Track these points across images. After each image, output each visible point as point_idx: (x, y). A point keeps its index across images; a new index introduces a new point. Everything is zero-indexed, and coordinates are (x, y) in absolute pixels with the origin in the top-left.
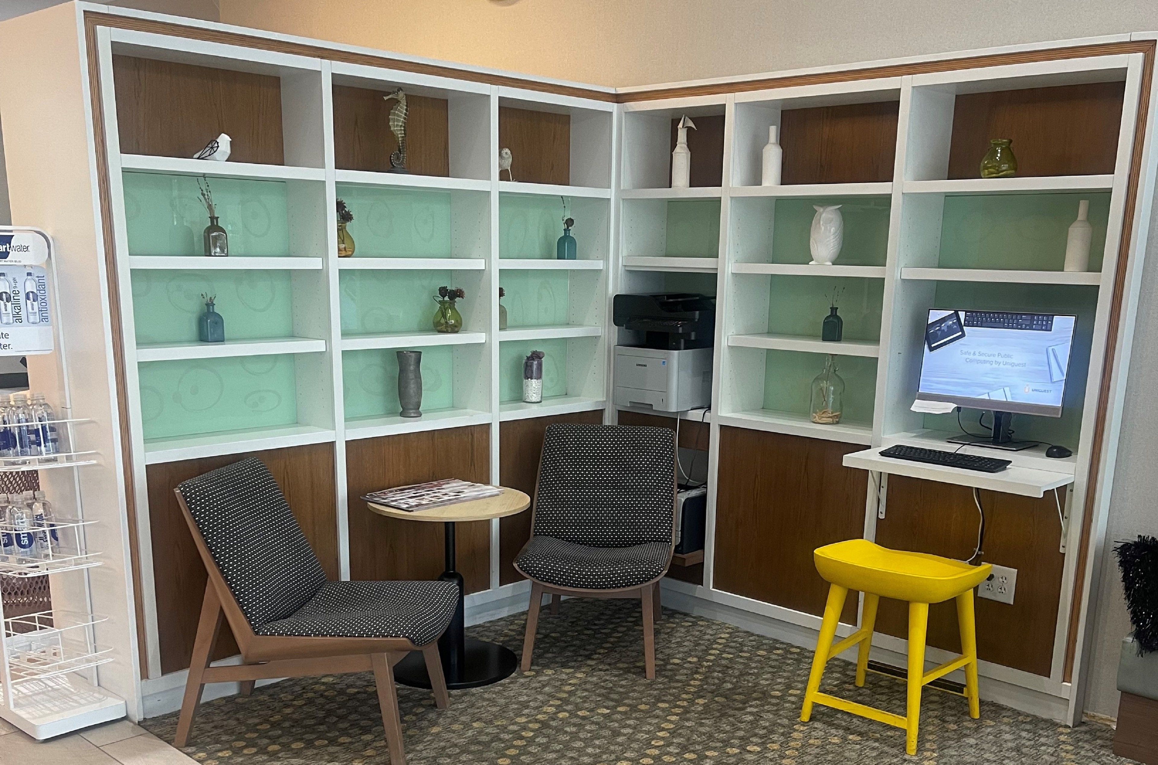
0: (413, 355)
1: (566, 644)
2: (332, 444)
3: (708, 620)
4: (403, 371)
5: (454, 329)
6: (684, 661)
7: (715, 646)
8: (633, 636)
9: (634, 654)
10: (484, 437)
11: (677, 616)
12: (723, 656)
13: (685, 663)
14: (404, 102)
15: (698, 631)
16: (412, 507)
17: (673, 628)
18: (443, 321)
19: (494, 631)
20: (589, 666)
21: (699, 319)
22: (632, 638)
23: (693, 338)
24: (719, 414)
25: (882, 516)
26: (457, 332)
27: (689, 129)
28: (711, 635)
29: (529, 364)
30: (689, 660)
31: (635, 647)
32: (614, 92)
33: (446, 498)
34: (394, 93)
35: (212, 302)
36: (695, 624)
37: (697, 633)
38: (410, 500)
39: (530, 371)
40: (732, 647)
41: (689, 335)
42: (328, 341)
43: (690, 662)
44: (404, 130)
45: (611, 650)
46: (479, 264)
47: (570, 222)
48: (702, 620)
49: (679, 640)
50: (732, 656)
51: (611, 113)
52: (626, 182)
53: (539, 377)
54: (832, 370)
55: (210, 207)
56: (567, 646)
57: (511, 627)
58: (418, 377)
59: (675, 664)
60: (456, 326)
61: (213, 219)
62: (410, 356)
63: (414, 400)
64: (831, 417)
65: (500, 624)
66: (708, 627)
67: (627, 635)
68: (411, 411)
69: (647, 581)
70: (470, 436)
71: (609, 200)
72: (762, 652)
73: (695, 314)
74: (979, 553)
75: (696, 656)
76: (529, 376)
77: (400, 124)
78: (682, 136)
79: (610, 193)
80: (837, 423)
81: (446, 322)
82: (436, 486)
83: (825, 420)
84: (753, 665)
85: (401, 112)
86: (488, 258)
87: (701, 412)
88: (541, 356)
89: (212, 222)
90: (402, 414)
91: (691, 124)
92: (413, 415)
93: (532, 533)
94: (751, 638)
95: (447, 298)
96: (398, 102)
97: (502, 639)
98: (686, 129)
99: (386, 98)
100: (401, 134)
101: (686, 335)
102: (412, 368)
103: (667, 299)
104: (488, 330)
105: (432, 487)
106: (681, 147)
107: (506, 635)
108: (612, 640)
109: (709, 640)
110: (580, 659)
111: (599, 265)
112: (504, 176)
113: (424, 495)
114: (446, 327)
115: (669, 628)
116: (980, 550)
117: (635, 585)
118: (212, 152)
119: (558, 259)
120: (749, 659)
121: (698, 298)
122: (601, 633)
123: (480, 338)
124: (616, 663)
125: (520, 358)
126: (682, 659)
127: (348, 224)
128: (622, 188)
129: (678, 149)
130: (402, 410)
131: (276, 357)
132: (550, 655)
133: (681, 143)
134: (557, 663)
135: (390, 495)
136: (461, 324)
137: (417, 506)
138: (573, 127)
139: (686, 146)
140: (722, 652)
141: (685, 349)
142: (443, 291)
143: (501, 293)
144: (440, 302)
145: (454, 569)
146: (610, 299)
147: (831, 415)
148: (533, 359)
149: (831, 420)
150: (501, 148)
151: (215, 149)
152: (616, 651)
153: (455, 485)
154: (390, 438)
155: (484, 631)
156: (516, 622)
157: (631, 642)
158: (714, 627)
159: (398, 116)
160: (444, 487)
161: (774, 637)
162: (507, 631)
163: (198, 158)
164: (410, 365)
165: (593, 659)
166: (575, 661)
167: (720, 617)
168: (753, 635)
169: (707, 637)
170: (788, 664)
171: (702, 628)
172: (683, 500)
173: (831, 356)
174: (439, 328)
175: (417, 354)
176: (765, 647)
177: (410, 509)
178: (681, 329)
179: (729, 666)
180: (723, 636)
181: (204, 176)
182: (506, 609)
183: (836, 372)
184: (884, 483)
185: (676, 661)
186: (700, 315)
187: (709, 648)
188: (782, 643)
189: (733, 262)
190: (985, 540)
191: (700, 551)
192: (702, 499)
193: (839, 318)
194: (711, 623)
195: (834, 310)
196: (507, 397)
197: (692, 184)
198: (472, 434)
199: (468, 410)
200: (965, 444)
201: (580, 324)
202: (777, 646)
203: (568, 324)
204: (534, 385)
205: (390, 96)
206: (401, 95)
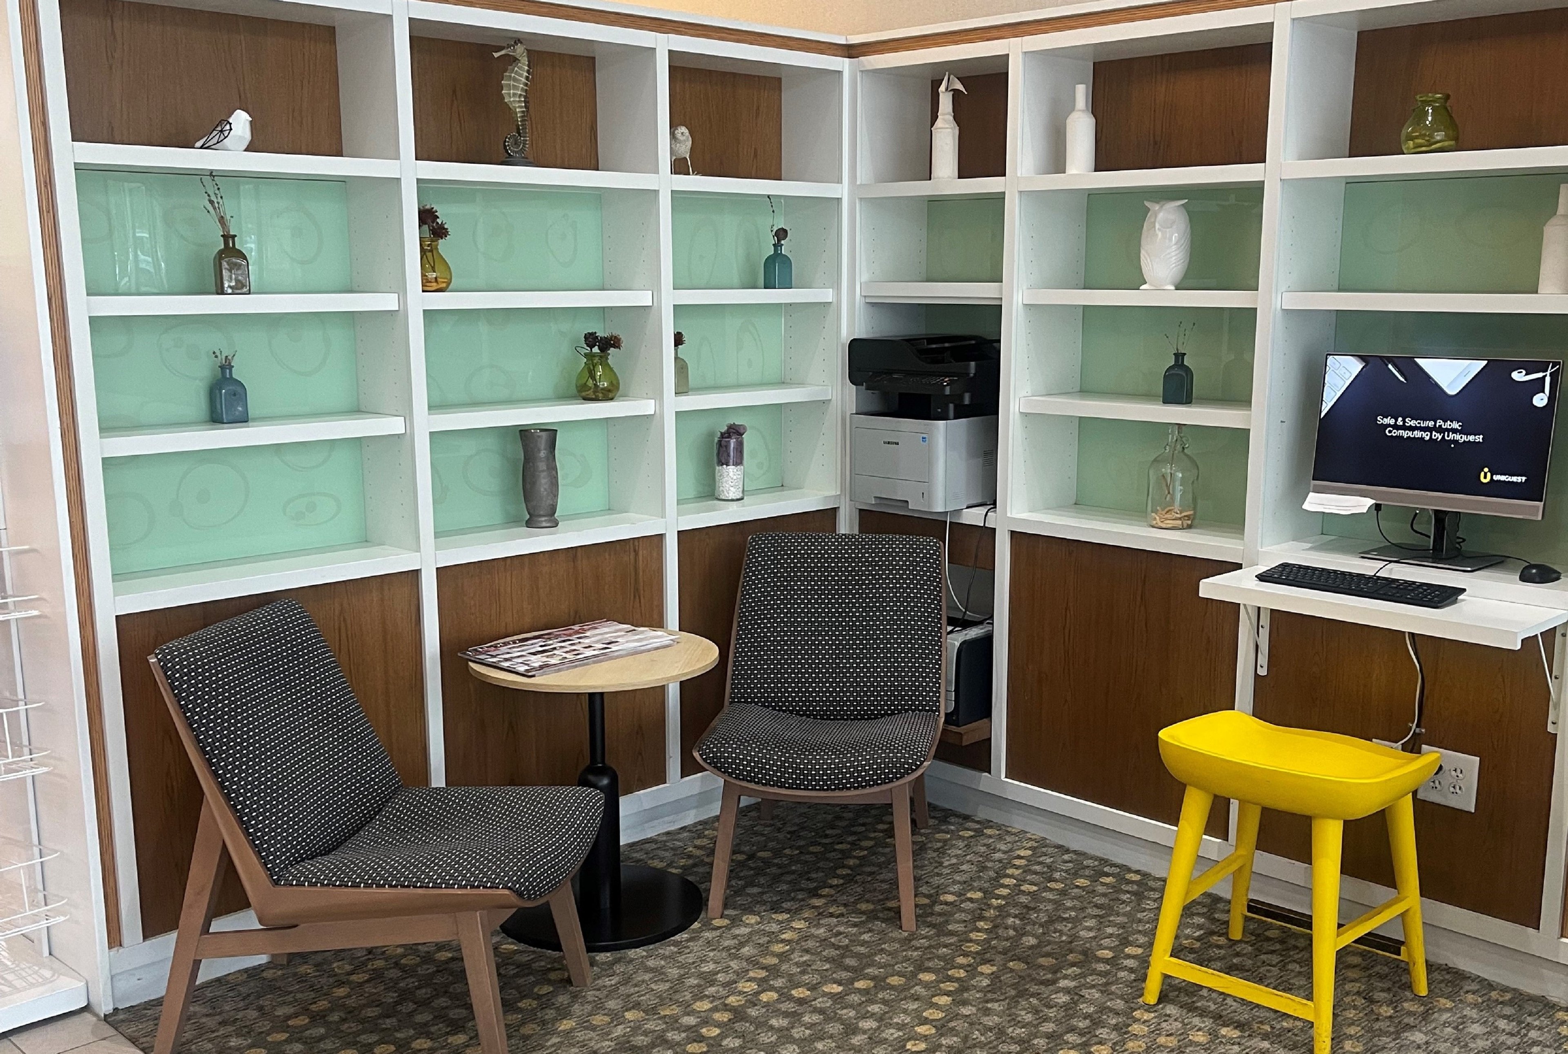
0: (544, 434)
1: (780, 871)
2: (415, 574)
3: (999, 827)
4: (529, 459)
5: (607, 395)
6: (963, 898)
7: (1010, 871)
8: (883, 854)
9: (885, 886)
10: (655, 554)
11: (953, 820)
12: (1022, 888)
13: (962, 902)
14: (525, 60)
15: (985, 845)
16: (534, 669)
17: (945, 841)
18: (590, 383)
19: (672, 849)
20: (814, 907)
21: (975, 374)
22: (883, 859)
23: (967, 401)
24: (1009, 515)
25: (1263, 672)
26: (612, 399)
27: (956, 92)
28: (1005, 852)
29: (723, 443)
30: (969, 895)
31: (886, 875)
32: (844, 42)
33: (589, 653)
34: (509, 46)
35: (230, 363)
36: (979, 833)
37: (983, 849)
38: (533, 658)
39: (725, 455)
40: (1036, 873)
41: (961, 397)
42: (408, 417)
43: (971, 900)
44: (525, 102)
45: (850, 879)
46: (643, 298)
47: (781, 234)
48: (991, 827)
49: (954, 861)
50: (1035, 888)
51: (840, 73)
52: (864, 174)
53: (739, 462)
54: (1179, 447)
55: (222, 220)
56: (782, 874)
57: (698, 842)
58: (552, 468)
59: (946, 903)
60: (609, 391)
61: (228, 237)
62: (539, 437)
63: (547, 502)
64: (1180, 519)
65: (681, 836)
66: (1000, 838)
67: (875, 854)
68: (543, 519)
69: (900, 778)
70: (633, 554)
71: (839, 200)
72: (1082, 880)
73: (969, 365)
74: (1418, 730)
75: (980, 890)
76: (723, 461)
77: (519, 93)
78: (946, 103)
79: (842, 191)
80: (1190, 527)
81: (595, 385)
82: (577, 632)
83: (1171, 523)
84: (1069, 904)
85: (521, 75)
86: (655, 287)
87: (982, 510)
88: (742, 431)
89: (226, 243)
90: (529, 524)
91: (959, 86)
92: (544, 524)
93: (726, 703)
94: (1066, 857)
95: (596, 350)
96: (515, 60)
97: (682, 862)
98: (952, 93)
99: (496, 55)
100: (521, 107)
101: (956, 398)
102: (543, 454)
103: (928, 344)
104: (658, 395)
105: (570, 635)
106: (944, 119)
107: (690, 856)
108: (851, 862)
109: (1000, 861)
110: (800, 897)
111: (827, 295)
112: (679, 167)
113: (555, 649)
114: (595, 392)
115: (939, 841)
116: (1418, 726)
117: (881, 784)
118: (222, 137)
119: (765, 288)
120: (1063, 893)
121: (973, 342)
122: (835, 850)
123: (647, 407)
124: (856, 903)
125: (711, 434)
126: (959, 895)
127: (440, 241)
128: (858, 183)
129: (939, 123)
130: (528, 516)
131: (332, 443)
132: (755, 890)
133: (943, 114)
134: (764, 903)
135: (504, 649)
136: (618, 388)
137: (541, 667)
138: (786, 96)
139: (951, 118)
140: (1021, 881)
141: (955, 418)
142: (591, 339)
143: (679, 340)
144: (586, 355)
145: (603, 762)
146: (843, 345)
147: (1178, 516)
148: (729, 437)
149: (1180, 522)
150: (673, 126)
151: (226, 133)
152: (856, 882)
153: (606, 630)
154: (509, 561)
155: (658, 848)
156: (707, 832)
157: (880, 865)
158: (1008, 839)
159: (515, 80)
160: (588, 634)
161: (1099, 854)
162: (691, 849)
163: (201, 148)
164: (539, 451)
165: (821, 896)
166: (793, 899)
167: (1018, 823)
168: (1068, 851)
169: (998, 856)
170: (1124, 902)
171: (991, 840)
172: (957, 644)
173: (1177, 427)
174: (584, 394)
175: (551, 433)
176: (1087, 872)
177: (530, 674)
178: (948, 388)
179: (1032, 905)
180: (1022, 853)
181: (211, 174)
182: (693, 812)
183: (1186, 451)
184: (1265, 621)
185: (950, 898)
186: (977, 366)
187: (1001, 874)
188: (1113, 865)
189: (1025, 288)
190: (1426, 711)
191: (985, 720)
192: (987, 641)
193: (1188, 370)
194: (1004, 831)
195: (1179, 356)
196: (692, 494)
197: (963, 174)
198: (635, 551)
199: (631, 515)
200: (1391, 562)
201: (801, 384)
202: (1106, 869)
203: (782, 383)
204: (731, 474)
205: (503, 52)
206: (520, 49)
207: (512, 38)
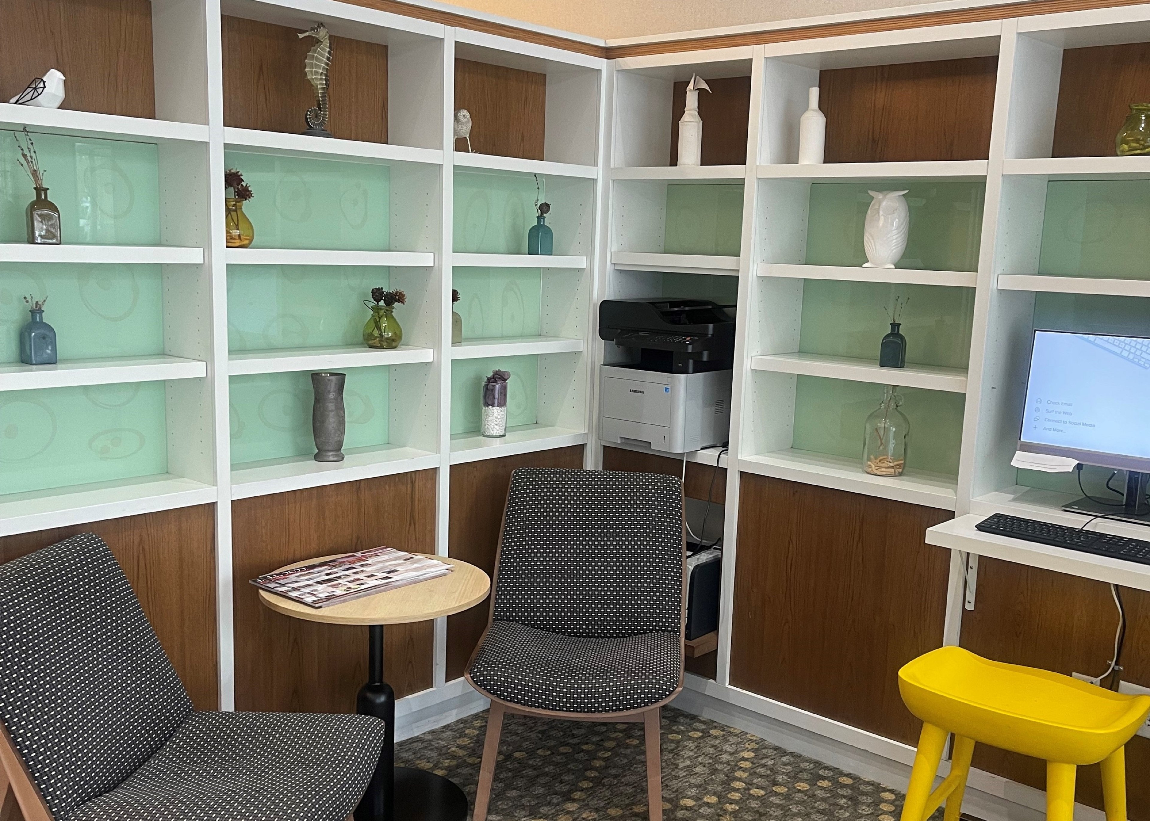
0: (333, 378)
1: (536, 773)
2: (212, 507)
3: (723, 728)
4: (319, 399)
5: (391, 344)
6: (700, 803)
7: (738, 774)
8: (625, 756)
9: (630, 790)
10: (429, 486)
11: (682, 720)
12: (751, 792)
13: (700, 806)
14: (326, 43)
15: (713, 746)
16: (320, 600)
17: (678, 742)
18: (376, 333)
19: (436, 749)
20: (569, 813)
21: (713, 335)
22: (625, 761)
23: (705, 358)
24: (739, 458)
25: (970, 607)
26: (395, 347)
27: (701, 91)
28: (731, 754)
29: (490, 387)
30: (705, 799)
31: (629, 778)
32: (603, 45)
33: (371, 582)
34: (313, 29)
35: (40, 308)
36: (706, 734)
37: (712, 751)
38: (320, 587)
39: (491, 397)
40: (761, 776)
41: (701, 354)
42: (209, 361)
43: (708, 804)
44: (326, 80)
45: (598, 782)
46: (426, 260)
47: (544, 208)
48: (715, 728)
49: (688, 763)
50: (762, 792)
51: (599, 71)
52: (617, 158)
53: (502, 404)
54: (893, 404)
55: (35, 174)
56: (538, 776)
57: (460, 742)
58: (340, 408)
59: (687, 808)
60: (393, 340)
61: (40, 190)
62: (329, 380)
63: (335, 439)
64: (892, 467)
65: (445, 735)
66: (725, 740)
67: (617, 755)
68: (331, 453)
69: (654, 702)
70: (410, 487)
71: (595, 180)
72: (802, 784)
73: (707, 328)
74: (1116, 668)
75: (715, 794)
76: (489, 402)
77: (321, 71)
78: (692, 99)
79: (598, 173)
80: (901, 474)
81: (381, 336)
82: (360, 560)
83: (885, 471)
84: (795, 809)
85: (323, 56)
86: (437, 251)
87: (714, 453)
88: (506, 377)
89: (38, 195)
90: (318, 457)
91: (705, 86)
92: (331, 459)
93: (490, 620)
94: (784, 759)
95: (382, 303)
96: (318, 42)
97: (446, 763)
98: (697, 91)
99: (301, 36)
100: (321, 84)
101: (696, 356)
102: (332, 396)
103: (670, 307)
104: (437, 345)
105: (354, 562)
106: (689, 115)
108: (597, 763)
109: (728, 763)
110: (555, 801)
111: (582, 262)
112: (460, 145)
113: (340, 577)
114: (380, 341)
115: (672, 741)
116: (1116, 664)
117: (636, 708)
118: (36, 94)
119: (529, 254)
120: (787, 797)
121: (710, 307)
122: (583, 751)
123: (427, 355)
124: (605, 808)
125: (478, 378)
126: (697, 799)
127: (241, 202)
128: (612, 166)
129: (685, 118)
130: (317, 451)
131: (138, 385)
132: (514, 793)
133: (690, 109)
134: (523, 807)
135: (292, 577)
136: (400, 337)
137: (328, 598)
138: (549, 90)
139: (697, 114)
140: (750, 784)
141: (694, 372)
142: (378, 294)
143: (455, 297)
144: (373, 308)
145: (381, 681)
146: (595, 305)
147: (892, 465)
148: (496, 382)
149: (893, 470)
150: (457, 109)
151: (40, 91)
152: (604, 785)
153: (386, 557)
154: (298, 493)
155: (423, 748)
157: (623, 767)
158: (733, 740)
159: (317, 59)
160: (370, 561)
161: (814, 757)
163: (15, 103)
164: (329, 392)
165: (574, 800)
166: (549, 804)
167: (739, 724)
168: (785, 753)
169: (725, 757)
170: (842, 807)
171: (717, 742)
172: (691, 568)
173: (892, 387)
174: (370, 342)
175: (340, 376)
176: (805, 776)
177: (317, 605)
178: (690, 347)
179: (762, 810)
180: (746, 755)
181: (25, 129)
182: (455, 712)
183: (899, 408)
184: (974, 563)
185: (690, 803)
186: (714, 328)
187: (730, 778)
188: (827, 768)
189: (759, 262)
190: (1124, 651)
191: (712, 634)
192: (716, 565)
193: (902, 338)
194: (727, 732)
195: (895, 326)
196: (460, 430)
197: (705, 161)
198: (412, 482)
199: (407, 449)
200: (1097, 517)
201: (555, 336)
202: (821, 772)
203: (539, 335)
204: (496, 414)
205: (307, 34)
206: (322, 33)
207: (315, 22)
